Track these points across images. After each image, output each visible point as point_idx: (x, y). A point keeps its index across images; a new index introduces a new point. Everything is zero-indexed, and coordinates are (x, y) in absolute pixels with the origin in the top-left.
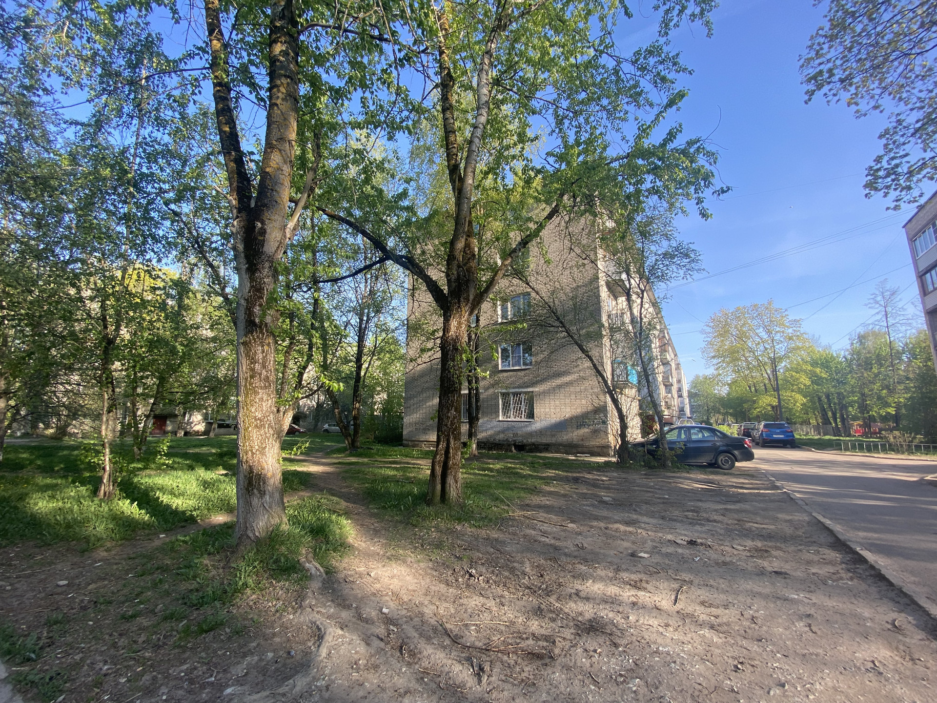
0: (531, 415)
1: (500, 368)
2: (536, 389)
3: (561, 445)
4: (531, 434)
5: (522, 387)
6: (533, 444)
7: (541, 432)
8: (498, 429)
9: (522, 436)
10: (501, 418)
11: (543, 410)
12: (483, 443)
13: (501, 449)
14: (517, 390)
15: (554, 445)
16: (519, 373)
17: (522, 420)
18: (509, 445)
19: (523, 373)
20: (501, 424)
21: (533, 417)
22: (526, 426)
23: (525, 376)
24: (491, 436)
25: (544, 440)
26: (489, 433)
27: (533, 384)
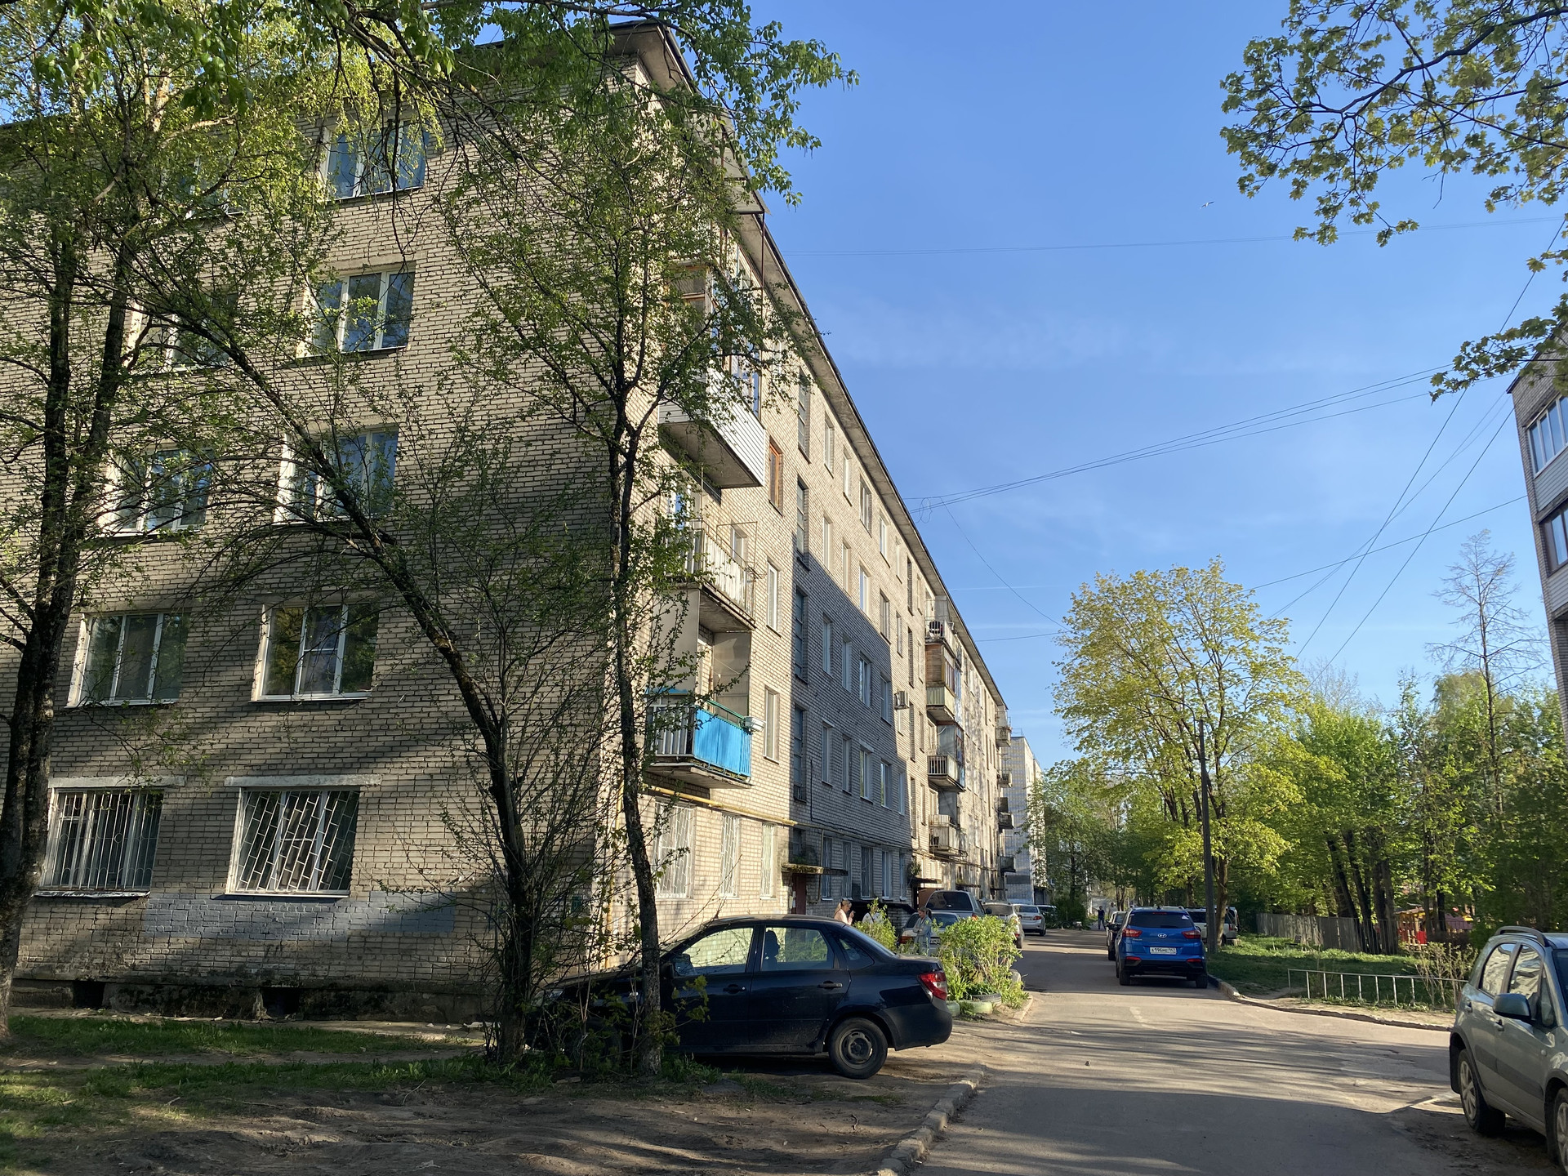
0: (340, 876)
1: (258, 694)
2: (370, 780)
3: (427, 986)
4: (328, 949)
5: (325, 771)
6: (333, 986)
7: (366, 942)
8: (214, 928)
9: (298, 956)
10: (231, 886)
11: (383, 857)
12: (151, 981)
13: (213, 1008)
14: (303, 780)
15: (405, 987)
16: (319, 716)
17: (307, 893)
18: (246, 992)
19: (335, 716)
20: (229, 907)
21: (345, 884)
22: (318, 916)
23: (340, 726)
24: (183, 956)
25: (374, 970)
26: (180, 942)
27: (364, 761)
